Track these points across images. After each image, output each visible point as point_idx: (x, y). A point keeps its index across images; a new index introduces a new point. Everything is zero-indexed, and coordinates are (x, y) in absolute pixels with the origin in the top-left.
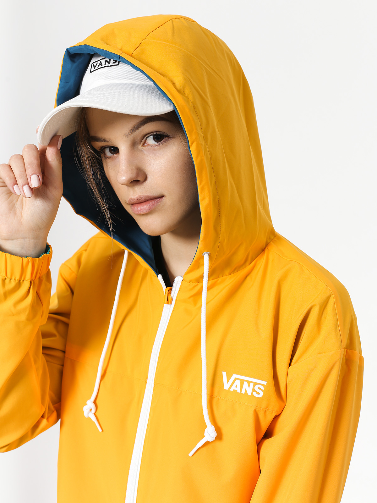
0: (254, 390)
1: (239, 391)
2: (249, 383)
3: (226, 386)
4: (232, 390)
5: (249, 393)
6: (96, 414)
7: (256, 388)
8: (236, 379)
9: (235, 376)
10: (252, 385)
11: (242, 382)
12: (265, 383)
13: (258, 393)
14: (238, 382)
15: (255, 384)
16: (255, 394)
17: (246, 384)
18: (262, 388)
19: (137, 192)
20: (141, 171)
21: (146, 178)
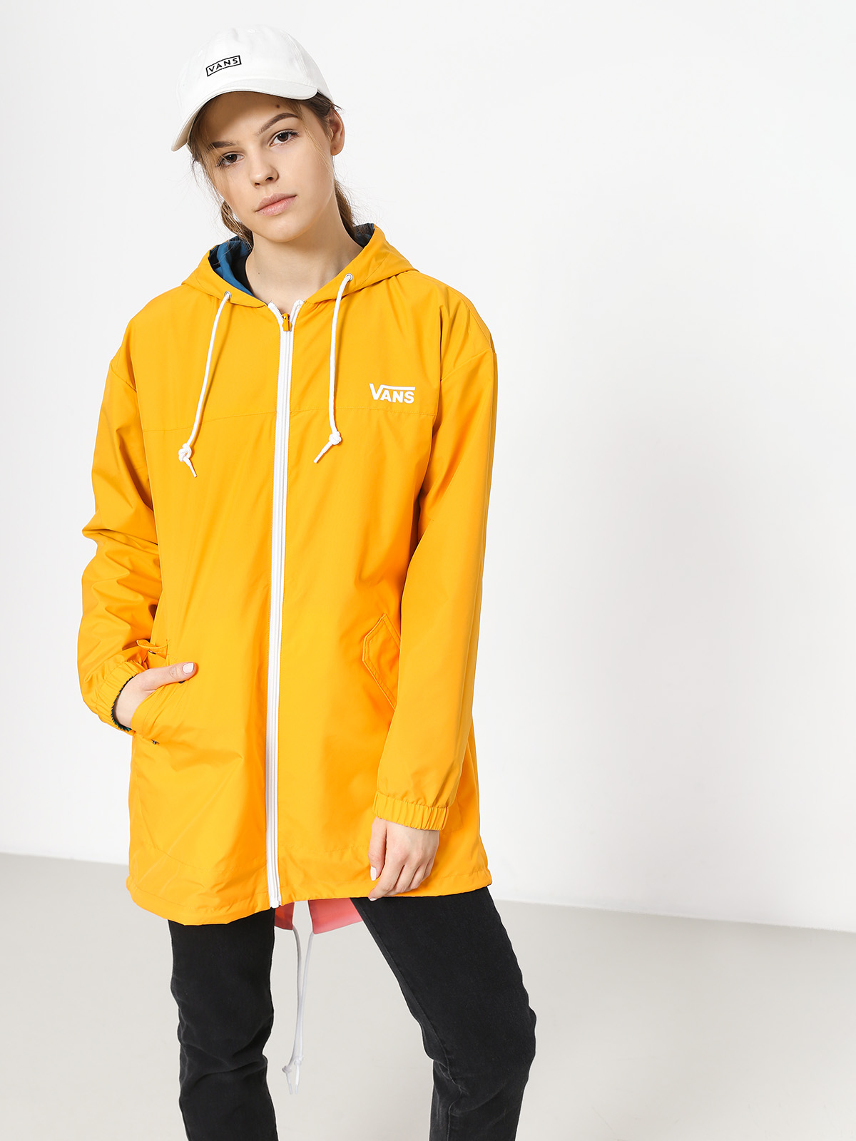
0: (404, 397)
1: (390, 400)
2: (398, 392)
3: (376, 397)
4: (382, 399)
5: (401, 401)
6: (192, 459)
7: (406, 395)
8: (384, 389)
9: (382, 387)
10: (402, 393)
11: (391, 392)
12: (413, 389)
13: (409, 400)
14: (387, 392)
15: (405, 392)
16: (406, 401)
17: (395, 393)
18: (412, 394)
19: (271, 191)
20: (274, 169)
21: (278, 177)
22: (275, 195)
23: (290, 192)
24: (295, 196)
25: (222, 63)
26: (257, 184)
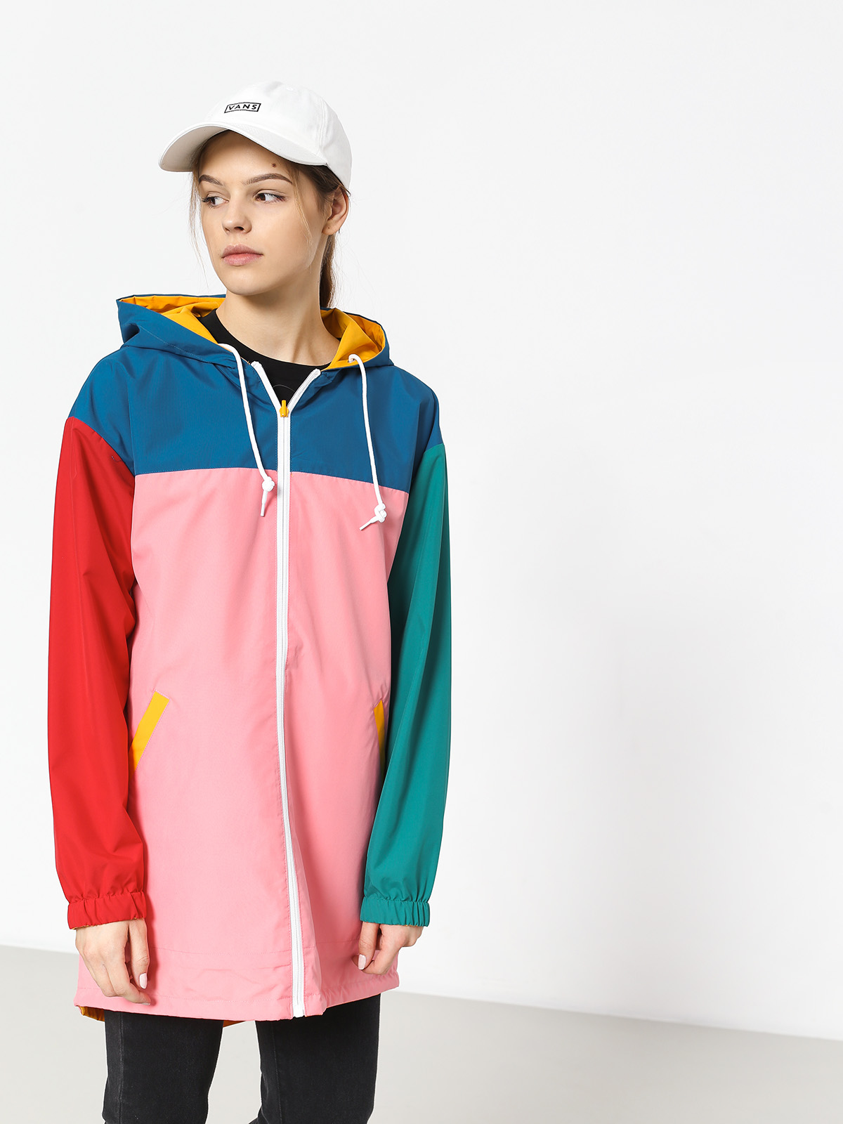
19: (238, 240)
20: (247, 220)
21: (250, 230)
22: (240, 245)
23: (256, 248)
24: (261, 255)
25: (242, 106)
26: (227, 229)
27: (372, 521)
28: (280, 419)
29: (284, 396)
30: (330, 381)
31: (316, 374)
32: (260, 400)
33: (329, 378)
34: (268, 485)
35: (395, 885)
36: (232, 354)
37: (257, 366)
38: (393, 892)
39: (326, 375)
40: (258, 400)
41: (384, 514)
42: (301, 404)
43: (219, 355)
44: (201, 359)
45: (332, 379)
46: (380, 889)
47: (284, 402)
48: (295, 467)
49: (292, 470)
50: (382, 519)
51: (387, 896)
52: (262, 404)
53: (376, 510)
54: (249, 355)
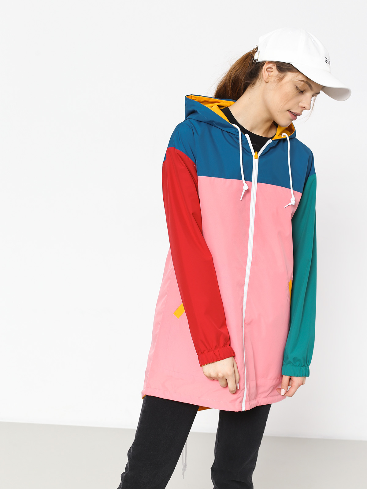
27: (290, 204)
28: (254, 160)
29: (257, 150)
30: (275, 145)
31: (270, 141)
32: (246, 150)
33: (274, 143)
34: (246, 187)
35: (299, 360)
36: (237, 129)
37: (247, 136)
38: (298, 363)
39: (274, 142)
40: (246, 151)
41: (295, 202)
42: (264, 154)
43: (230, 129)
44: (223, 129)
45: (276, 144)
46: (292, 362)
47: (256, 152)
48: (259, 181)
49: (258, 182)
50: (294, 204)
51: (295, 365)
52: (247, 152)
53: (291, 200)
54: (244, 131)
